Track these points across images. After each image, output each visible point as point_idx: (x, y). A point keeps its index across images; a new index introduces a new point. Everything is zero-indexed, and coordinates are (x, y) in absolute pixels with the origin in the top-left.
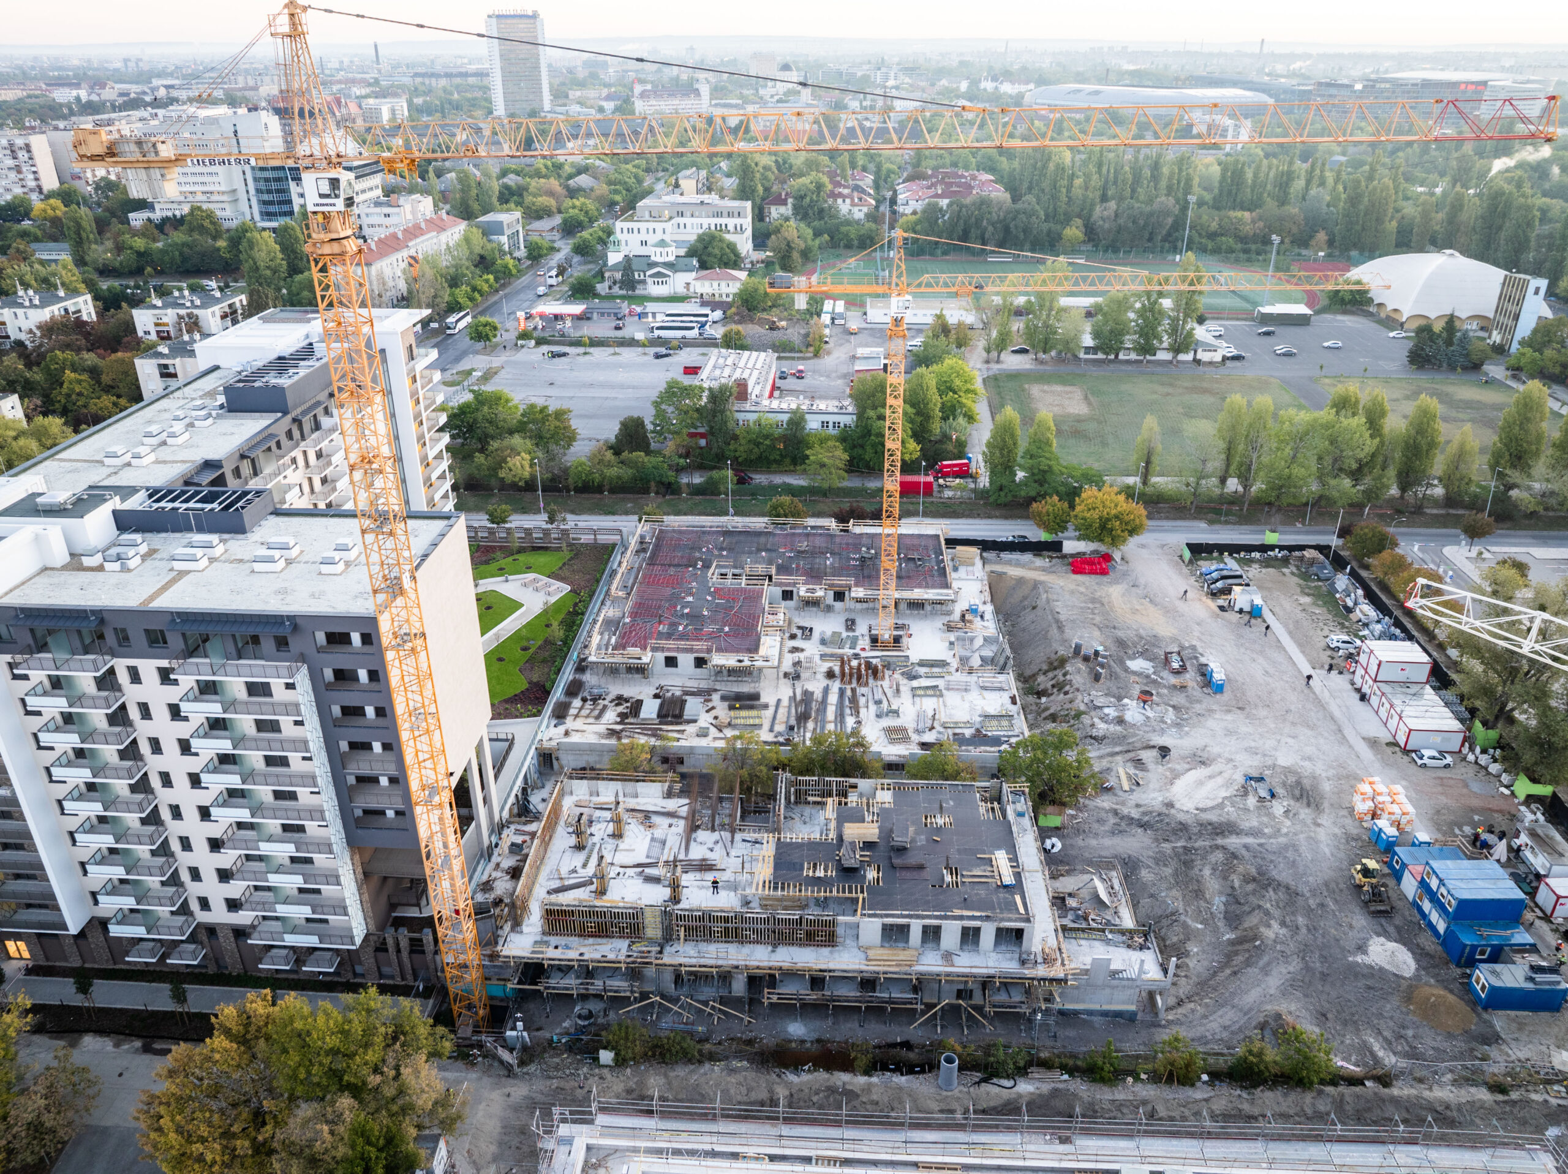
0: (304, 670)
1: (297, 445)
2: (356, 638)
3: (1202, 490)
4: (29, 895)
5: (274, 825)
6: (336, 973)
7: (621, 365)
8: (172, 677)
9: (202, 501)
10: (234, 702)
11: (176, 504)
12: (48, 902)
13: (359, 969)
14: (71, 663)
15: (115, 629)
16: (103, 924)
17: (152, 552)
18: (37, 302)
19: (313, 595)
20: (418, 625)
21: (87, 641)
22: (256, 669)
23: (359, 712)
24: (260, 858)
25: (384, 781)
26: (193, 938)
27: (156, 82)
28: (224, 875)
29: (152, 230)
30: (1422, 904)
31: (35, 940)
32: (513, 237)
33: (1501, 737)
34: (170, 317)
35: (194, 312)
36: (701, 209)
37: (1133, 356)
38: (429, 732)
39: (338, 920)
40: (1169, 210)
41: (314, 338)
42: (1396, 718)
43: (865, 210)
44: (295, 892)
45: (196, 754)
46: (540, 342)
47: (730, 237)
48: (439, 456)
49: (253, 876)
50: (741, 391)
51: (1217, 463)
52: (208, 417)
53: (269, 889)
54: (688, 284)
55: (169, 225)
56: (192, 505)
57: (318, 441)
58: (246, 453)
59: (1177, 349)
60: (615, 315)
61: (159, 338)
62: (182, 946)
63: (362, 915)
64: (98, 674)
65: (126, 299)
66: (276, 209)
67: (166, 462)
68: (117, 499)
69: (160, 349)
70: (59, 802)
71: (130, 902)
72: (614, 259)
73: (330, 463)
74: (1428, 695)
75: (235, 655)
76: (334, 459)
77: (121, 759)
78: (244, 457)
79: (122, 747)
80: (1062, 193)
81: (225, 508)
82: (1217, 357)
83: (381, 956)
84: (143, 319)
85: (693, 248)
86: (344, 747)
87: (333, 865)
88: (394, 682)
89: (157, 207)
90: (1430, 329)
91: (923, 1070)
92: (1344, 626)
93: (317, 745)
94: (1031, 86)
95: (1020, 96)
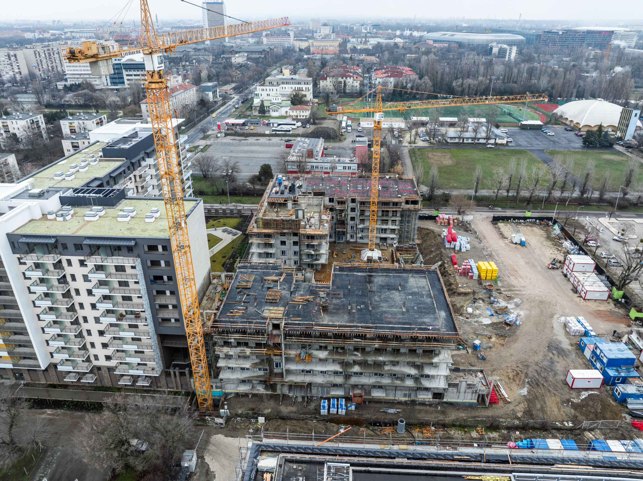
0: (139, 260)
1: (132, 173)
2: (160, 248)
3: (500, 195)
4: (25, 353)
5: (125, 324)
6: (150, 386)
7: (260, 144)
8: (85, 263)
9: (96, 193)
10: (110, 274)
11: (85, 195)
12: (33, 357)
13: (159, 385)
14: (44, 258)
15: (62, 244)
16: (55, 366)
17: (75, 213)
18: (21, 117)
19: (142, 231)
20: (187, 242)
21: (50, 249)
22: (119, 260)
23: (161, 278)
24: (120, 339)
25: (170, 307)
26: (91, 372)
27: (66, 30)
28: (105, 346)
29: (66, 89)
30: (593, 360)
31: (27, 372)
32: (214, 92)
33: (624, 294)
34: (76, 124)
35: (85, 121)
36: (292, 81)
37: (470, 141)
38: (191, 286)
39: (151, 364)
40: (484, 83)
41: (137, 130)
42: (581, 286)
43: (359, 82)
44: (134, 353)
45: (94, 295)
46: (226, 135)
47: (304, 93)
48: (188, 179)
49: (116, 346)
50: (310, 154)
51: (505, 183)
52: (95, 161)
53: (123, 351)
54: (287, 112)
55: (74, 87)
56: (91, 195)
57: (140, 171)
58: (112, 175)
59: (488, 138)
60: (257, 124)
61: (71, 132)
62: (88, 375)
63: (161, 362)
64: (55, 262)
65: (57, 116)
66: (117, 81)
67: (79, 178)
68: (61, 192)
69: (72, 136)
70: (38, 315)
71: (66, 356)
72: (257, 102)
73: (145, 180)
74: (594, 277)
75: (111, 255)
76: (146, 179)
77: (63, 297)
78: (111, 177)
79: (64, 292)
80: (439, 75)
81: (106, 196)
82: (504, 142)
83: (168, 379)
84: (65, 125)
85: (289, 97)
86: (155, 293)
87: (149, 341)
88: (177, 266)
89: (68, 80)
90: (592, 131)
91: (390, 426)
92: (558, 250)
93: (144, 292)
94: (426, 33)
95: (421, 37)
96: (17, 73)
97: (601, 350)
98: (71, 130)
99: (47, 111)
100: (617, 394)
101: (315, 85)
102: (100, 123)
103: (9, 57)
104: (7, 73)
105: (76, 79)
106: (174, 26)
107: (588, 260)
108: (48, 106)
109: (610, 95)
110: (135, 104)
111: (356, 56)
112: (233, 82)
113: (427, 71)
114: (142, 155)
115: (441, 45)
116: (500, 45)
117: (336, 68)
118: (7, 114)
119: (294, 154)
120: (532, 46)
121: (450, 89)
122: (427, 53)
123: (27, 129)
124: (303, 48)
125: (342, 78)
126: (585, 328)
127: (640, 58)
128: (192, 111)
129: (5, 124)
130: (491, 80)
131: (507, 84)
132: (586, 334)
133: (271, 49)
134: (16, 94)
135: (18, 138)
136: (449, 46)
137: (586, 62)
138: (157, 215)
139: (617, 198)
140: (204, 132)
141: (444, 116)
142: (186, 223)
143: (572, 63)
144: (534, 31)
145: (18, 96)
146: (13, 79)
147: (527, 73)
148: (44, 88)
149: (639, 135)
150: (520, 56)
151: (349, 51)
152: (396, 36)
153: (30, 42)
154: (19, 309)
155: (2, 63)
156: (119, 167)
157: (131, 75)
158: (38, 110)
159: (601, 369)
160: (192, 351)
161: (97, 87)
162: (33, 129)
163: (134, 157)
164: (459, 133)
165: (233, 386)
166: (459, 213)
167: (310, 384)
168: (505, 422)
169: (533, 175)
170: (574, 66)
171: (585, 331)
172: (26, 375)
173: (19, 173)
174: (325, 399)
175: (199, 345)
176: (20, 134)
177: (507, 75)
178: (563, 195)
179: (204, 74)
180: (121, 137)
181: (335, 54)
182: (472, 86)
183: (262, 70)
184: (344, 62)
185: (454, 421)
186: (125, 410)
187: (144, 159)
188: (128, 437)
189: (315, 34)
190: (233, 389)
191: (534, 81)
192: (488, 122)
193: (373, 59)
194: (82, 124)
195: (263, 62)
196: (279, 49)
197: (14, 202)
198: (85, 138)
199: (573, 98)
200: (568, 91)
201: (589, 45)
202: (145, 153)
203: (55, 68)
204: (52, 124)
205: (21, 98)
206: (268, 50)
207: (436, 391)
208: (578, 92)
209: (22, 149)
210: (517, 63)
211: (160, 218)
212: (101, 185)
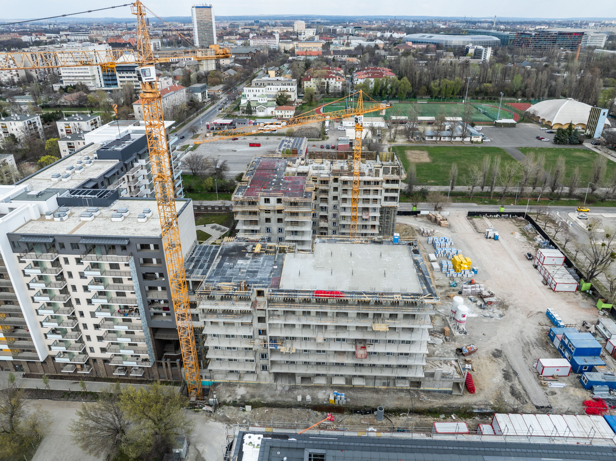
0: (132, 258)
1: (125, 173)
2: (152, 247)
3: (474, 191)
4: (25, 346)
5: (119, 319)
6: (143, 377)
8: (81, 261)
9: (91, 194)
10: (105, 271)
11: (81, 196)
12: (32, 349)
13: (151, 375)
14: (43, 256)
15: (59, 243)
16: (53, 358)
17: (72, 213)
18: (19, 119)
19: (135, 230)
20: (178, 241)
21: (48, 248)
22: (112, 258)
24: (114, 332)
25: (162, 302)
26: (87, 363)
27: (62, 33)
28: (100, 339)
29: (62, 91)
30: (562, 349)
31: (26, 364)
32: (203, 93)
33: (592, 286)
34: (71, 124)
35: (80, 122)
36: (277, 82)
37: (447, 139)
39: (144, 356)
40: (460, 83)
41: (130, 132)
42: (551, 279)
43: (341, 82)
44: (128, 345)
45: (90, 291)
46: (214, 134)
47: (288, 93)
48: (178, 178)
49: (111, 339)
50: (295, 153)
51: (480, 180)
52: (90, 162)
53: (117, 344)
54: (272, 112)
55: (68, 89)
56: (87, 196)
57: (133, 172)
58: (106, 176)
59: (463, 136)
60: (244, 123)
61: (67, 133)
62: (84, 366)
63: (153, 354)
64: (53, 261)
65: (53, 117)
66: (111, 82)
67: (75, 180)
68: (58, 193)
69: (68, 137)
70: (37, 310)
71: (63, 349)
72: (244, 102)
74: (563, 270)
75: (105, 253)
76: (139, 179)
77: (61, 293)
78: (105, 178)
79: (61, 289)
80: (417, 76)
81: (100, 197)
82: (479, 139)
83: (160, 369)
84: (60, 125)
85: (274, 97)
86: (147, 288)
88: (168, 263)
89: (64, 82)
90: (562, 129)
91: (370, 413)
92: (530, 244)
93: (137, 288)
94: (405, 34)
95: (401, 38)
96: (15, 75)
97: (569, 340)
98: (66, 130)
99: (44, 112)
100: (584, 381)
101: (300, 85)
102: (95, 124)
104: (5, 75)
105: (71, 81)
106: (165, 28)
107: (557, 253)
108: (45, 107)
109: (580, 94)
110: (128, 105)
111: (338, 57)
112: (221, 83)
113: (406, 72)
114: (134, 157)
115: (420, 46)
116: (475, 47)
117: (319, 69)
118: (5, 115)
119: (279, 153)
120: (507, 47)
121: (428, 89)
122: (407, 54)
123: (24, 130)
124: (288, 50)
125: (325, 79)
127: (609, 59)
128: (182, 111)
129: (4, 125)
130: (466, 80)
131: (482, 84)
133: (257, 51)
134: (14, 96)
135: (17, 139)
136: (427, 47)
137: (557, 62)
138: (150, 215)
139: (585, 194)
140: (194, 132)
141: (422, 115)
142: (177, 223)
143: (544, 64)
144: (508, 33)
145: (15, 97)
146: (10, 81)
147: (501, 73)
148: (41, 90)
149: (607, 132)
150: (495, 56)
151: (332, 52)
152: (376, 38)
153: (26, 45)
154: (18, 305)
156: (113, 169)
157: (124, 77)
158: (35, 111)
159: (569, 358)
160: (182, 343)
161: (91, 89)
162: (30, 130)
163: (127, 159)
164: (436, 131)
165: (221, 376)
166: (436, 209)
167: (294, 375)
168: (478, 409)
169: (506, 172)
170: (546, 66)
172: (25, 367)
173: (17, 172)
175: (189, 338)
176: (18, 134)
177: (482, 75)
178: (535, 191)
179: (193, 76)
180: (114, 139)
181: (318, 55)
182: (449, 86)
183: (249, 72)
184: (327, 64)
185: (430, 408)
187: (136, 161)
188: (122, 426)
189: (299, 36)
190: (222, 379)
191: (508, 81)
192: (463, 121)
193: (355, 60)
194: (77, 125)
195: (249, 63)
196: (265, 51)
197: (14, 204)
198: (80, 138)
199: (545, 97)
200: (540, 91)
201: (560, 46)
202: (138, 154)
203: (51, 70)
204: (48, 125)
205: (19, 100)
206: (255, 52)
207: (413, 380)
208: (549, 91)
209: (20, 149)
210: (491, 63)
211: (152, 218)
212: (95, 187)
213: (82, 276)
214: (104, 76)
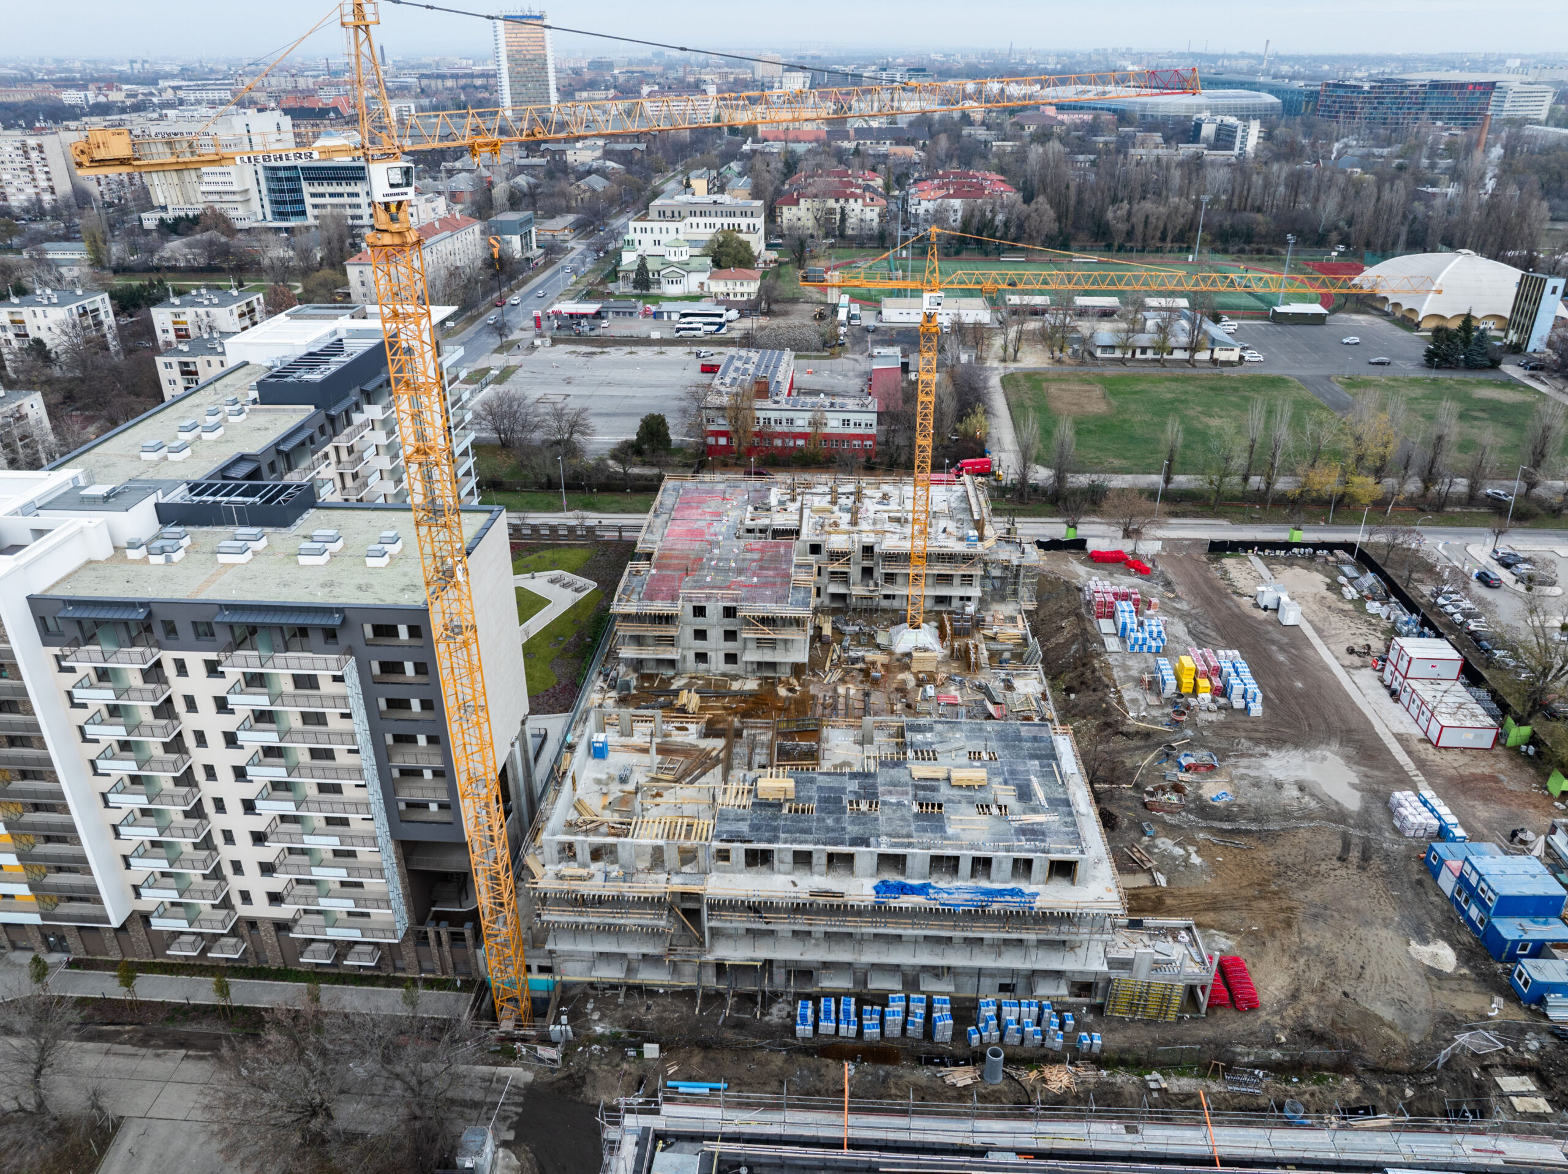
0: (352, 661)
1: (331, 440)
2: (403, 632)
3: (1225, 488)
4: (72, 888)
5: (317, 817)
6: (377, 967)
7: (637, 364)
8: (220, 669)
9: (243, 494)
10: (281, 696)
11: (218, 499)
12: (91, 895)
13: (399, 964)
14: (119, 656)
15: (163, 622)
16: (145, 918)
17: (195, 543)
18: (55, 300)
19: (359, 588)
20: (469, 617)
21: (134, 634)
22: (303, 661)
23: (405, 704)
24: (304, 852)
25: (428, 774)
26: (234, 932)
27: (162, 84)
28: (267, 869)
29: (165, 230)
30: (1461, 900)
31: (75, 933)
32: (525, 236)
33: (1534, 733)
34: (189, 315)
35: (212, 310)
36: (713, 209)
37: (1150, 355)
38: (478, 724)
39: (380, 914)
40: (1182, 210)
41: (342, 334)
42: (1429, 715)
43: (877, 210)
44: (338, 886)
45: (242, 747)
46: (555, 342)
47: (743, 237)
48: (465, 453)
49: (296, 869)
50: (762, 389)
51: (1240, 461)
52: (240, 412)
53: (311, 882)
54: (702, 284)
55: (182, 226)
56: (233, 498)
57: (350, 437)
58: (282, 447)
59: (1193, 348)
60: (631, 314)
61: (178, 336)
62: (224, 940)
63: (404, 909)
64: (146, 667)
65: (143, 297)
66: (289, 208)
67: (202, 457)
68: (160, 492)
69: (181, 347)
70: (104, 796)
71: (172, 895)
72: (629, 259)
73: (361, 459)
74: (1459, 692)
75: (282, 647)
76: (365, 455)
77: (166, 752)
78: (279, 452)
79: (168, 740)
80: (1073, 193)
81: (269, 501)
82: (1234, 356)
83: (422, 949)
84: (162, 317)
85: (708, 248)
86: (390, 740)
87: (376, 858)
88: (444, 674)
89: (170, 207)
90: (1446, 329)
91: (967, 1064)
92: (1371, 624)
93: (363, 738)
94: (1038, 87)
95: (1028, 97)
96: (44, 190)
97: (1480, 875)
98: (176, 330)
99: (119, 282)
100: (1521, 983)
101: (771, 216)
102: (249, 315)
103: (25, 152)
104: (20, 190)
105: (188, 206)
106: (425, 71)
107: (1442, 650)
108: (121, 270)
109: (1490, 240)
110: (332, 266)
111: (870, 146)
112: (569, 210)
113: (1042, 181)
114: (354, 396)
115: (1078, 117)
116: (1219, 119)
117: (821, 176)
118: (21, 291)
119: (723, 389)
120: (1299, 119)
121: (1099, 227)
122: (1043, 136)
123: (69, 330)
124: (740, 126)
125: (837, 201)
126: (1439, 818)
128: (472, 282)
129: (17, 318)
130: (1198, 204)
131: (1238, 214)
132: (1443, 834)
134: (42, 242)
135: (50, 351)
136: (1095, 119)
137: (1429, 157)
138: (394, 549)
139: (1510, 496)
140: (502, 334)
142: (466, 571)
143: (1396, 162)
144: (1302, 83)
145: (46, 245)
146: (33, 205)
147: (1287, 186)
148: (112, 227)
150: (1269, 144)
151: (852, 133)
152: (964, 96)
153: (72, 113)
154: (56, 780)
155: (9, 165)
156: (299, 428)
157: (322, 195)
158: (97, 283)
159: (1482, 921)
160: (481, 882)
161: (239, 225)
162: (84, 329)
163: (336, 402)
164: (1123, 335)
165: (579, 967)
166: (1127, 534)
167: (769, 963)
168: (1248, 1054)
169: (1307, 440)
170: (1401, 168)
171: (1441, 827)
172: (72, 941)
173: (51, 438)
174: (808, 997)
175: (499, 867)
176: (54, 341)
177: (1237, 192)
178: (1381, 488)
179: (500, 191)
180: (303, 352)
181: (817, 141)
182: (1153, 220)
183: (641, 182)
184: (840, 162)
185: (1122, 1051)
186: (319, 1029)
187: (358, 408)
188: (326, 1096)
189: (768, 92)
190: (581, 975)
191: (1304, 204)
192: (1193, 307)
193: (912, 152)
194: (204, 317)
195: (641, 160)
197: (45, 519)
198: (213, 351)
199: (1399, 250)
200: (1387, 231)
201: (1435, 116)
202: (363, 391)
203: (137, 178)
204: (130, 316)
205: (56, 252)
206: (656, 131)
207: (1078, 979)
208: (1410, 232)
209: (58, 379)
210: (1260, 162)
211: (402, 556)
212: (254, 475)
213: (222, 705)
214: (271, 191)
